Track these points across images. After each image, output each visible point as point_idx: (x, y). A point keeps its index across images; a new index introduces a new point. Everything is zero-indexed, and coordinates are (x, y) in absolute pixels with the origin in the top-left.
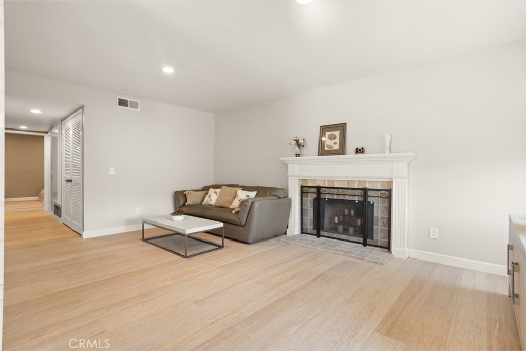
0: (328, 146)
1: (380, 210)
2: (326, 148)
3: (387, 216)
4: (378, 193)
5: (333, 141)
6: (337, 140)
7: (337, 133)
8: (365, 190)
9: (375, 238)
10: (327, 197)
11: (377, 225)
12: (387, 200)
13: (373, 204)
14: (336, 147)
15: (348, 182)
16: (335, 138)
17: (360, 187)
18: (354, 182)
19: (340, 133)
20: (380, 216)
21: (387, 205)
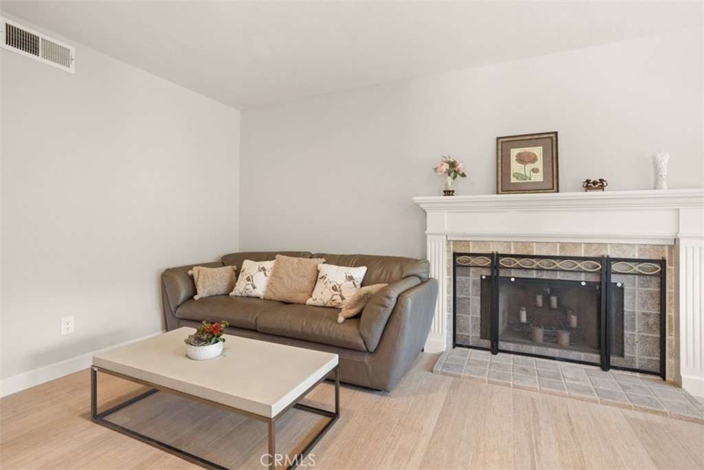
0: (517, 175)
1: (637, 300)
2: (513, 180)
3: (656, 311)
4: (636, 268)
5: (529, 167)
6: (539, 164)
7: (538, 151)
8: (606, 262)
9: (626, 354)
10: (514, 274)
11: (633, 329)
12: (656, 281)
13: (622, 289)
14: (538, 178)
15: (563, 246)
16: (534, 159)
17: (592, 255)
18: (578, 245)
19: (544, 151)
20: (638, 310)
21: (655, 289)
